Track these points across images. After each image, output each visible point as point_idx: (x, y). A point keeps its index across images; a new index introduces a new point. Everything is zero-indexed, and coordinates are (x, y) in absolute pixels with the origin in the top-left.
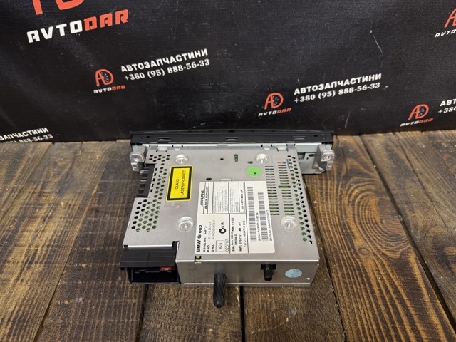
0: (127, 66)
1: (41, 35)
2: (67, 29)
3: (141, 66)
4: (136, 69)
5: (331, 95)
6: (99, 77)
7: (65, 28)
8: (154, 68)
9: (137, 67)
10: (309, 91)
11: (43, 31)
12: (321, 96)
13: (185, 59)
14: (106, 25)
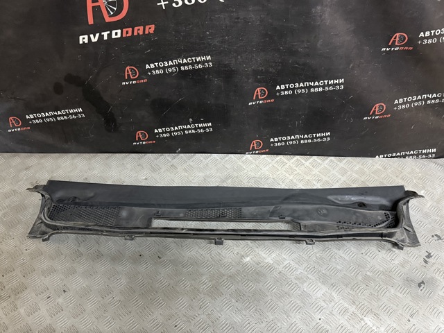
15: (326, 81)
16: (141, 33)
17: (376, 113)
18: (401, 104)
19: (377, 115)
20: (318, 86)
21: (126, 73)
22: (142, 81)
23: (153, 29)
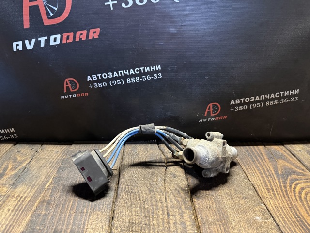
0: (93, 76)
1: (24, 45)
2: (47, 42)
3: (105, 76)
4: (100, 78)
5: (260, 105)
6: (67, 84)
7: (45, 40)
8: (116, 78)
9: (101, 76)
10: (242, 102)
11: (27, 42)
12: (252, 107)
13: (142, 72)
14: (81, 39)
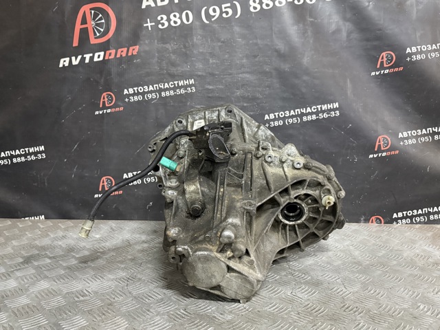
15: (319, 107)
16: (124, 55)
17: (382, 149)
18: (407, 138)
19: (383, 151)
20: (310, 113)
21: (102, 100)
22: (117, 109)
23: (136, 50)
